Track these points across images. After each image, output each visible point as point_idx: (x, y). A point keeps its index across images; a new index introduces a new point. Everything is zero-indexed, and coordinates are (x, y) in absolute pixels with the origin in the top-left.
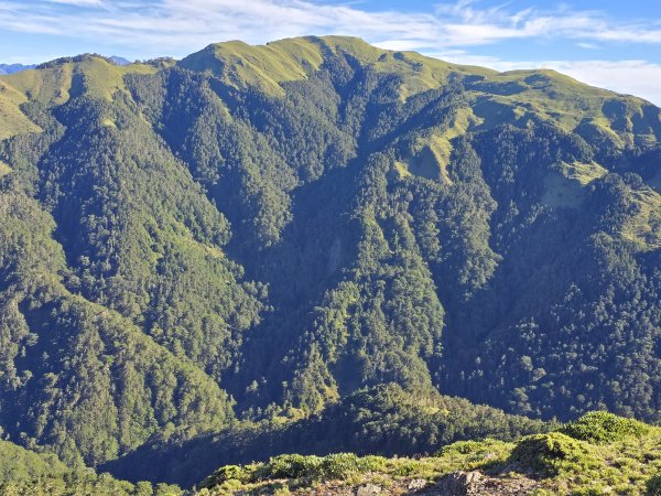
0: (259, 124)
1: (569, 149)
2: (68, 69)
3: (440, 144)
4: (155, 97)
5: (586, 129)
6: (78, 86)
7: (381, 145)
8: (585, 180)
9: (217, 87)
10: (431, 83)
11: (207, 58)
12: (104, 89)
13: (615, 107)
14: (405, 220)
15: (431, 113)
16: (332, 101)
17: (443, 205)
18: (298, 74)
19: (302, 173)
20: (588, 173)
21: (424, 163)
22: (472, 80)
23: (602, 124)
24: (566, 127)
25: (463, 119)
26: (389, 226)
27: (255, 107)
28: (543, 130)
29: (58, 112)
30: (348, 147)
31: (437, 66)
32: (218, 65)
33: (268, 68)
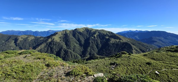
0: (81, 35)
1: (105, 35)
2: (65, 31)
3: (96, 36)
4: (72, 33)
5: (107, 34)
6: (66, 32)
7: (91, 36)
8: (107, 38)
9: (77, 32)
10: (94, 31)
11: (76, 29)
12: (68, 32)
13: (109, 32)
14: (93, 42)
15: (94, 33)
16: (86, 32)
17: (96, 40)
18: (83, 30)
19: (84, 38)
20: (107, 37)
21: (94, 37)
22: (97, 30)
23: (108, 34)
24: (105, 34)
25: (97, 34)
26: (92, 42)
27: (80, 33)
28: (104, 34)
29: (64, 34)
30: (88, 36)
31: (94, 29)
32: (77, 30)
33: (81, 30)
